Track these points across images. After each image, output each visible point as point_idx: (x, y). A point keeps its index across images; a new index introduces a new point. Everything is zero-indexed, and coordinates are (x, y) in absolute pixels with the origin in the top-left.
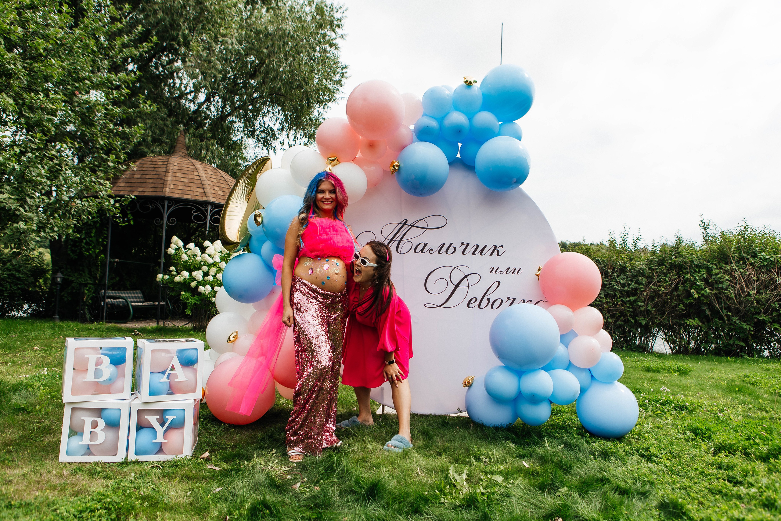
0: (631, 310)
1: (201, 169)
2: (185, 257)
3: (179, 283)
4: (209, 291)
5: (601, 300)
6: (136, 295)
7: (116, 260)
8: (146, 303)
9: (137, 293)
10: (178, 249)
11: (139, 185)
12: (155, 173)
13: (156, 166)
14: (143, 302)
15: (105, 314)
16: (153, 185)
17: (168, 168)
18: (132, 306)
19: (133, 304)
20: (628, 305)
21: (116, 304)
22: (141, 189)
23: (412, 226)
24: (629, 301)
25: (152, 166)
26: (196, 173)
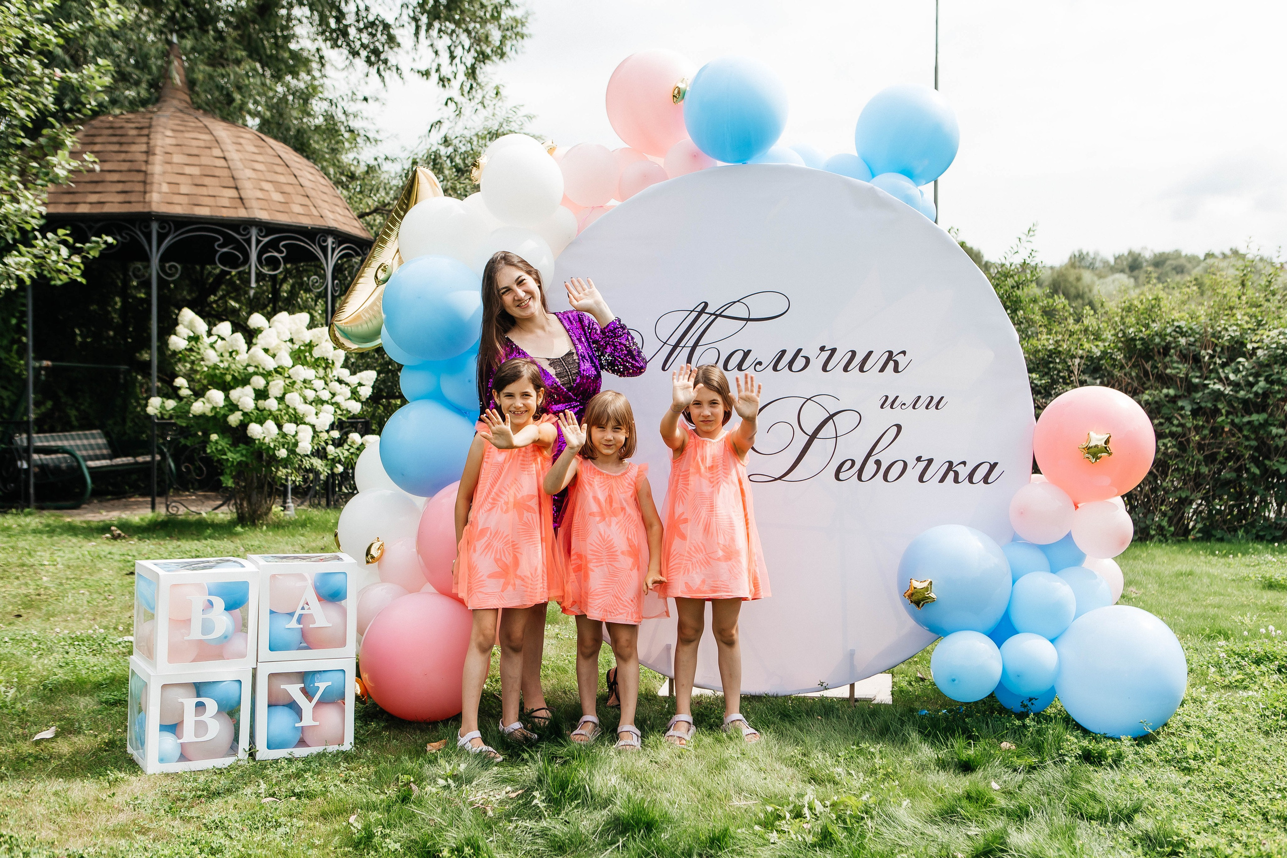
0: (1254, 443)
1: (228, 141)
2: (212, 357)
3: (203, 416)
4: (274, 437)
5: (1183, 421)
6: (92, 442)
7: (46, 363)
8: (119, 461)
9: (94, 437)
10: (195, 339)
11: (90, 188)
12: (123, 156)
13: (123, 140)
14: (111, 457)
15: (32, 491)
16: (120, 187)
17: (152, 142)
18: (89, 468)
19: (91, 464)
20: (1245, 433)
21: (51, 464)
22: (94, 198)
23: (717, 316)
24: (1249, 423)
25: (115, 139)
26: (217, 152)
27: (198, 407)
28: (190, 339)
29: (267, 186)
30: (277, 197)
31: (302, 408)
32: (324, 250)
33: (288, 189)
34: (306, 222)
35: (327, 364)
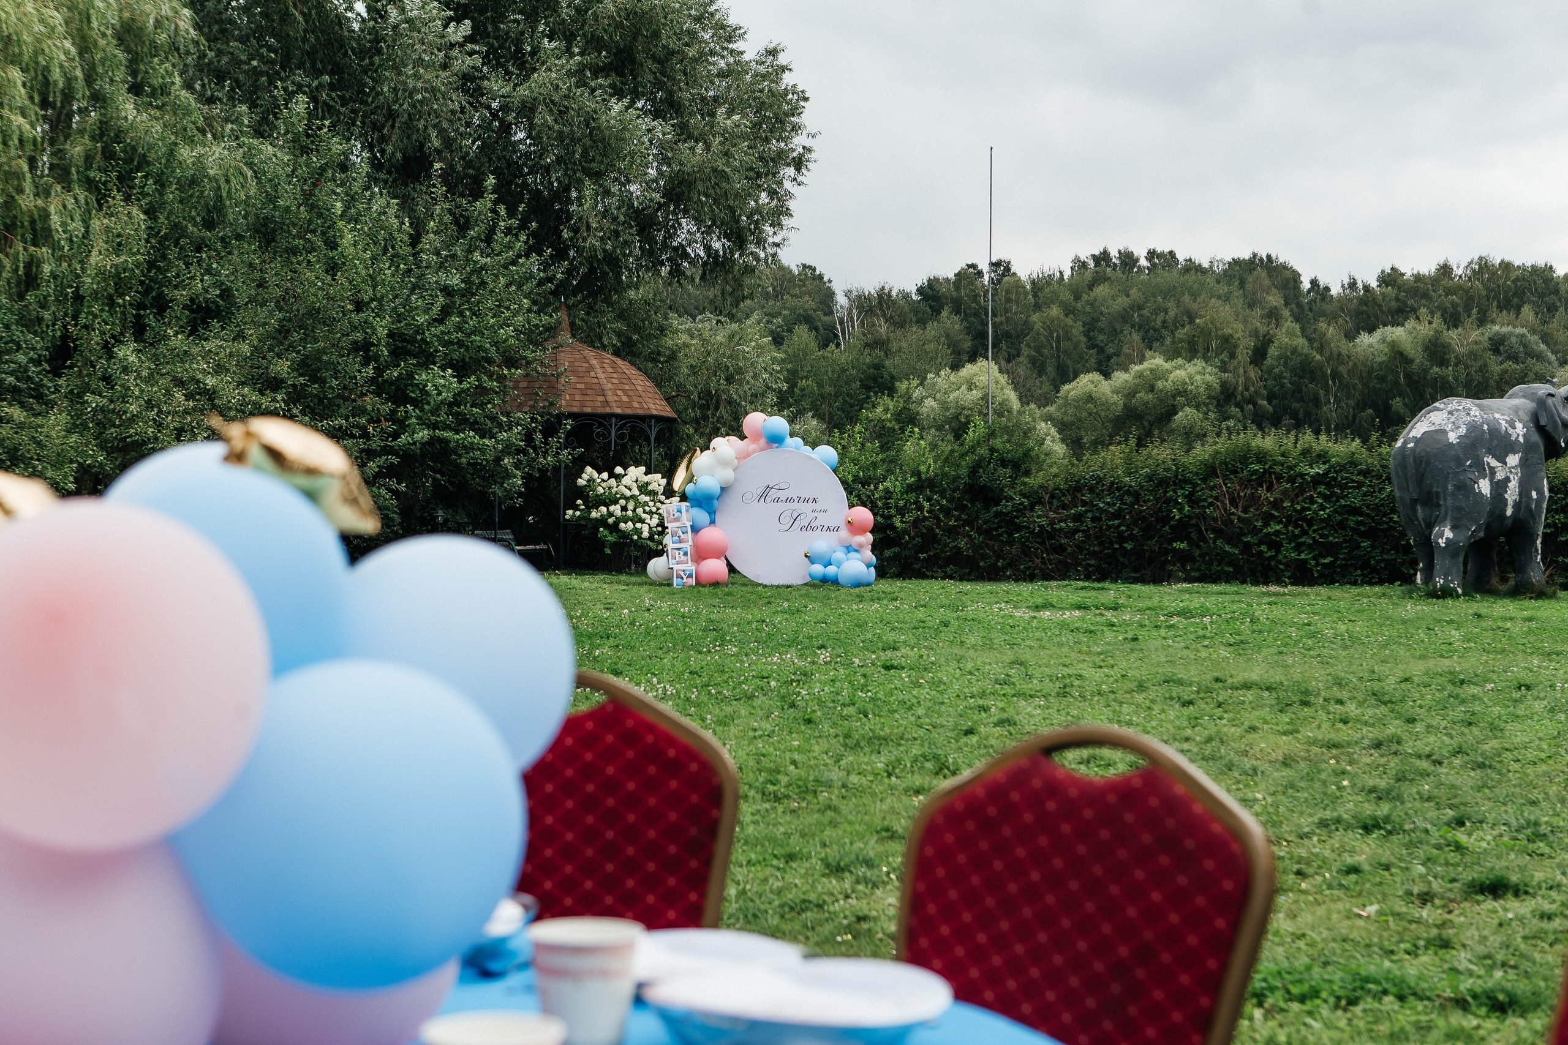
1: (597, 364)
2: (600, 490)
3: (595, 520)
4: (631, 530)
9: (508, 534)
10: (591, 480)
17: (558, 369)
18: (518, 551)
27: (594, 514)
28: (588, 481)
29: (619, 393)
30: (625, 399)
31: (644, 516)
32: (650, 427)
33: (630, 393)
34: (640, 412)
35: (653, 493)
